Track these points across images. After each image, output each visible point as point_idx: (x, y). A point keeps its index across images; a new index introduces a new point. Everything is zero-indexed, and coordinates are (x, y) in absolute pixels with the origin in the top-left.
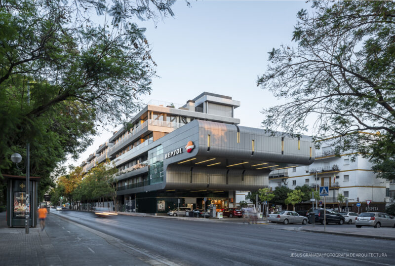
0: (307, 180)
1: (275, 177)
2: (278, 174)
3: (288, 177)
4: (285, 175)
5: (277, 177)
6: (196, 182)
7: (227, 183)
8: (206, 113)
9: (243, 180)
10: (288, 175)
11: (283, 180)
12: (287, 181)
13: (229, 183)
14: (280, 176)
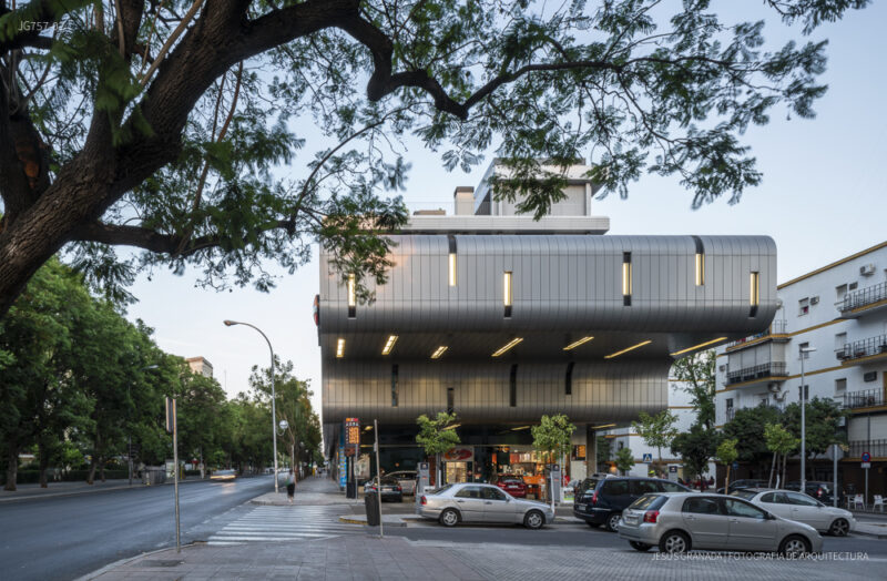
0: (841, 383)
1: (747, 379)
2: (756, 368)
3: (786, 377)
4: (773, 371)
5: (752, 378)
6: (409, 405)
7: (513, 403)
8: (497, 214)
9: (568, 391)
10: (787, 370)
11: (770, 386)
12: (785, 388)
13: (520, 404)
14: (761, 375)
